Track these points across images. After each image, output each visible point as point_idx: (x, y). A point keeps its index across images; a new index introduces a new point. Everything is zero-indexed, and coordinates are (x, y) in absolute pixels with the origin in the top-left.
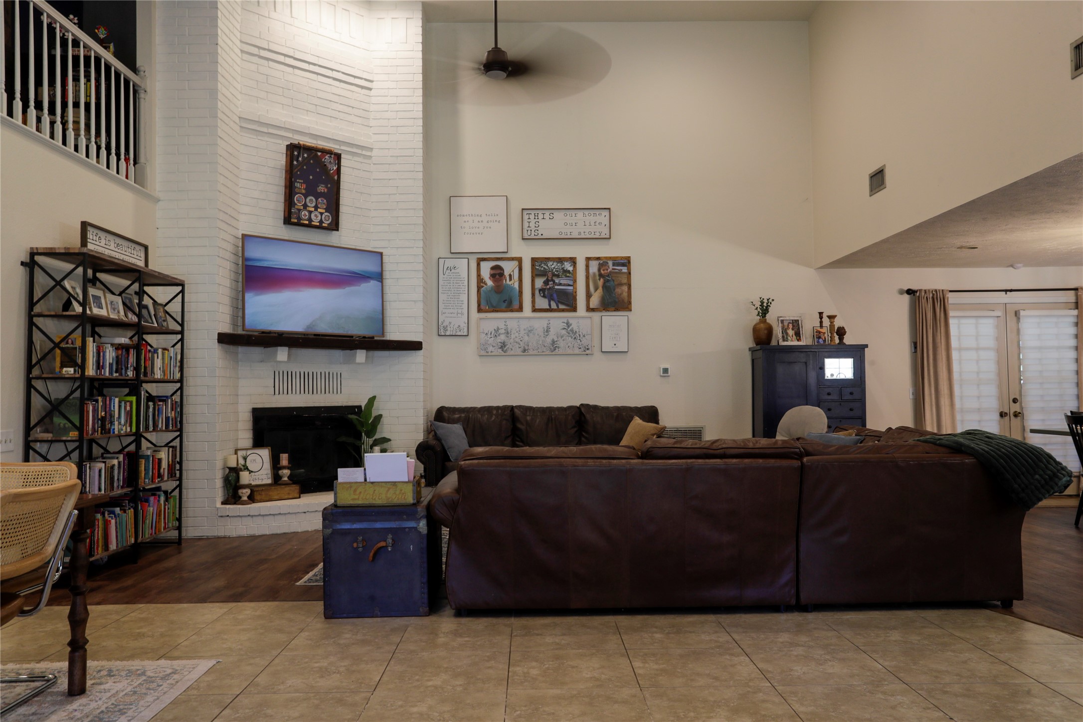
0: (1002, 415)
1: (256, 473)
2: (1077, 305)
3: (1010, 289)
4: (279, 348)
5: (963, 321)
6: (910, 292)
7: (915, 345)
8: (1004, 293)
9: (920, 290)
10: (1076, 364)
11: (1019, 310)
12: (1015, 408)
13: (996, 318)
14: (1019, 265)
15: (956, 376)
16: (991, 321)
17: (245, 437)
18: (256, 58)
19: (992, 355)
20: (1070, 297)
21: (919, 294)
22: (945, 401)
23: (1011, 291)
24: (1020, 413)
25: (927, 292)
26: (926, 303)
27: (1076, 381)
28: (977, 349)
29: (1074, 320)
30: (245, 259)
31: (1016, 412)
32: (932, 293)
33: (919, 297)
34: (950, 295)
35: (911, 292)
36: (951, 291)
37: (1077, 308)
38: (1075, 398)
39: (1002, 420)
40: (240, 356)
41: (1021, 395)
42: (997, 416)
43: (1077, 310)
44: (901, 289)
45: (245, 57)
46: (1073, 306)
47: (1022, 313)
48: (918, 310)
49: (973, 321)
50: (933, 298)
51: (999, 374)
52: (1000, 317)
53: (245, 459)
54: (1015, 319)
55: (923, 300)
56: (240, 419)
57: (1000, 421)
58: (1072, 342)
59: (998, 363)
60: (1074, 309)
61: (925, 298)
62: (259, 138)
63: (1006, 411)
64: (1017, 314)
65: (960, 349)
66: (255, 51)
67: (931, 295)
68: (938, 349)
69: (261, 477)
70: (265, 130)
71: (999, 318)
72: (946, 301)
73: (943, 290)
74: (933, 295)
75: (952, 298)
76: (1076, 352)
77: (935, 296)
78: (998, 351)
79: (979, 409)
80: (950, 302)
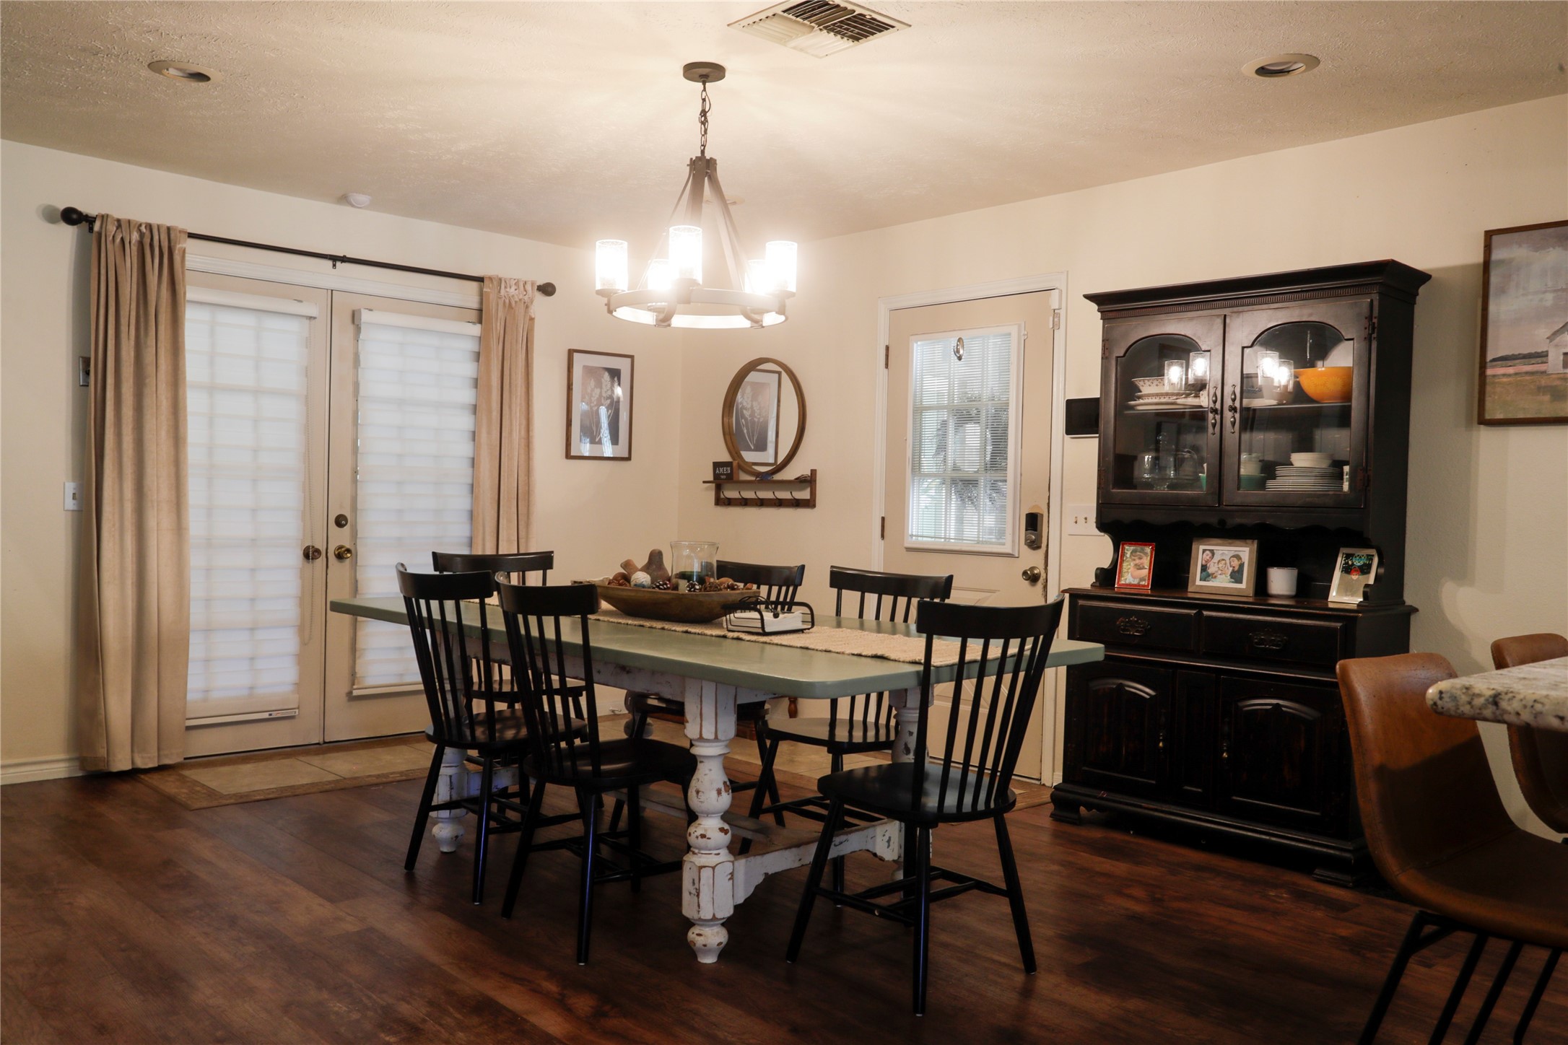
0: (310, 554)
2: (480, 315)
3: (341, 255)
5: (225, 317)
6: (71, 216)
7: (85, 365)
8: (330, 263)
9: (104, 218)
10: (472, 443)
11: (360, 311)
12: (340, 537)
13: (307, 322)
14: (363, 198)
15: (194, 453)
16: (294, 326)
19: (291, 410)
20: (467, 294)
21: (101, 227)
22: (158, 520)
23: (344, 259)
24: (349, 551)
25: (124, 226)
26: (119, 254)
27: (469, 481)
28: (257, 392)
29: (472, 346)
31: (341, 547)
32: (140, 231)
33: (100, 234)
34: (191, 245)
35: (75, 216)
36: (192, 236)
37: (480, 322)
38: (464, 518)
39: (309, 566)
41: (354, 508)
42: (296, 557)
43: (479, 326)
44: (50, 206)
46: (474, 315)
47: (366, 317)
48: (95, 271)
49: (249, 320)
50: (141, 244)
51: (307, 456)
52: (315, 318)
54: (351, 328)
55: (110, 246)
57: (302, 571)
58: (467, 396)
59: (307, 429)
60: (474, 323)
61: (118, 240)
63: (317, 547)
64: (355, 317)
65: (212, 389)
67: (135, 236)
68: (147, 381)
71: (313, 321)
72: (177, 258)
73: (169, 229)
74: (142, 235)
75: (195, 256)
76: (474, 416)
77: (147, 241)
78: (307, 400)
79: (253, 540)
80: (188, 264)
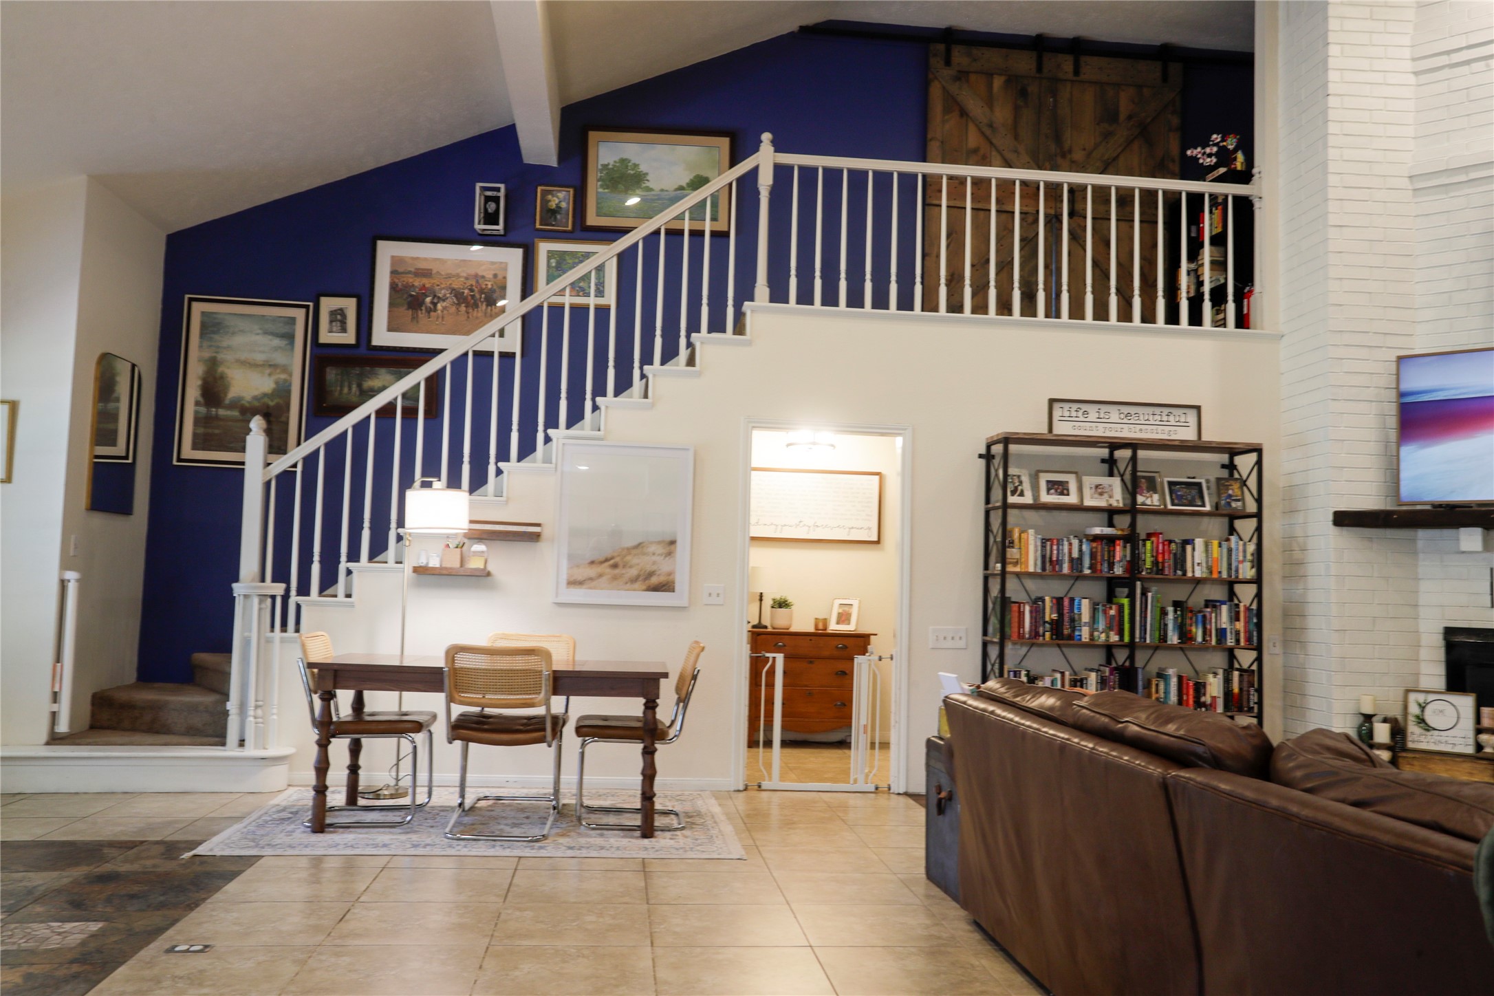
1: (1442, 733)
4: (1462, 530)
17: (1433, 673)
18: (1446, 71)
30: (1402, 395)
40: (1420, 544)
45: (1424, 78)
53: (1422, 708)
56: (1423, 643)
62: (1452, 194)
66: (1444, 60)
69: (1451, 740)
70: (1463, 178)
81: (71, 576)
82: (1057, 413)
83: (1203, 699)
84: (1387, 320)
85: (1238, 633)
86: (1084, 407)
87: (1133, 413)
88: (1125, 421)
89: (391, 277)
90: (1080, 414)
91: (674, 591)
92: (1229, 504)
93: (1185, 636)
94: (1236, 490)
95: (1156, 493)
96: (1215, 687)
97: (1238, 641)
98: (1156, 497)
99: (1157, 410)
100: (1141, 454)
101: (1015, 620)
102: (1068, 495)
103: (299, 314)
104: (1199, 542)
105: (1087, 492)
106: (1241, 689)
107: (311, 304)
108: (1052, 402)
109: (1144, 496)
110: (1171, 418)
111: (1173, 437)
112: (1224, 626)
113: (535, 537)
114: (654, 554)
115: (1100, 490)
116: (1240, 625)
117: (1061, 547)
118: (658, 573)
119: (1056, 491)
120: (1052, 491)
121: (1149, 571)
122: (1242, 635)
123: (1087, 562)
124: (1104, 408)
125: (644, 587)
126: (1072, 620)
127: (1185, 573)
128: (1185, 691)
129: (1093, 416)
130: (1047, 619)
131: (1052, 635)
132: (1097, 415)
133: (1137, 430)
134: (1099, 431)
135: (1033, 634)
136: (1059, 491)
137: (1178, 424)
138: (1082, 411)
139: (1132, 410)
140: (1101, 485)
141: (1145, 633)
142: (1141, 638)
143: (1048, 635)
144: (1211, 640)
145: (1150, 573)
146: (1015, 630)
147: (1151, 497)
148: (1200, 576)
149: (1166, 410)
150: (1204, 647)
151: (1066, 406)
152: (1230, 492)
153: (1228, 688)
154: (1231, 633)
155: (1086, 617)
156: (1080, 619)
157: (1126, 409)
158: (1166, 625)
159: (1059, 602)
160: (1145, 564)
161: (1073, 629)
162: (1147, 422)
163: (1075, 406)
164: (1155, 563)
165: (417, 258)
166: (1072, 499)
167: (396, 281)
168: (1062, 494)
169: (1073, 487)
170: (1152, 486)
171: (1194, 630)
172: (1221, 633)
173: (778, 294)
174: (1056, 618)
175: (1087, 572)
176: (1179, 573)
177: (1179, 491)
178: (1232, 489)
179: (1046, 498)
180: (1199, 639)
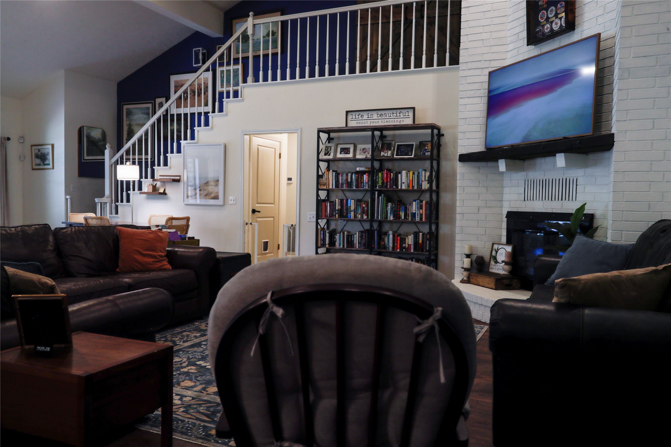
1: (499, 264)
4: (500, 161)
30: (489, 92)
53: (497, 252)
81: (68, 197)
82: (350, 117)
83: (404, 245)
84: (491, 53)
85: (421, 215)
86: (362, 113)
87: (383, 114)
88: (380, 118)
89: (175, 88)
90: (360, 117)
91: (218, 199)
92: (424, 154)
93: (397, 216)
94: (429, 147)
95: (390, 151)
96: (410, 240)
97: (421, 219)
98: (390, 152)
99: (395, 111)
100: (385, 133)
101: (324, 209)
102: (349, 154)
103: (150, 105)
104: (404, 173)
105: (358, 152)
106: (423, 241)
107: (153, 101)
108: (347, 112)
109: (384, 152)
110: (401, 114)
111: (402, 123)
112: (414, 212)
113: (178, 181)
114: (212, 185)
115: (364, 151)
116: (423, 211)
117: (343, 177)
118: (213, 192)
119: (344, 152)
120: (343, 152)
121: (380, 187)
122: (424, 216)
123: (354, 184)
124: (370, 113)
125: (210, 198)
126: (347, 209)
127: (397, 186)
128: (396, 241)
129: (365, 117)
130: (337, 209)
131: (338, 216)
132: (367, 116)
133: (385, 122)
134: (368, 124)
135: (331, 215)
136: (345, 152)
137: (405, 117)
138: (360, 115)
139: (383, 112)
140: (365, 148)
141: (379, 215)
142: (377, 217)
143: (337, 215)
144: (409, 219)
145: (381, 188)
146: (324, 213)
147: (388, 152)
148: (404, 188)
149: (399, 111)
150: (405, 222)
151: (354, 114)
152: (426, 148)
153: (416, 240)
154: (418, 215)
155: (352, 208)
156: (350, 208)
157: (380, 112)
158: (387, 211)
159: (342, 201)
160: (378, 184)
161: (347, 214)
162: (390, 117)
163: (357, 113)
164: (383, 183)
165: (182, 80)
166: (350, 155)
167: (176, 89)
168: (347, 153)
169: (352, 150)
170: (389, 147)
171: (401, 213)
172: (414, 215)
173: (256, 79)
174: (340, 208)
175: (354, 188)
176: (394, 187)
177: (402, 149)
178: (428, 147)
179: (339, 156)
180: (403, 218)
